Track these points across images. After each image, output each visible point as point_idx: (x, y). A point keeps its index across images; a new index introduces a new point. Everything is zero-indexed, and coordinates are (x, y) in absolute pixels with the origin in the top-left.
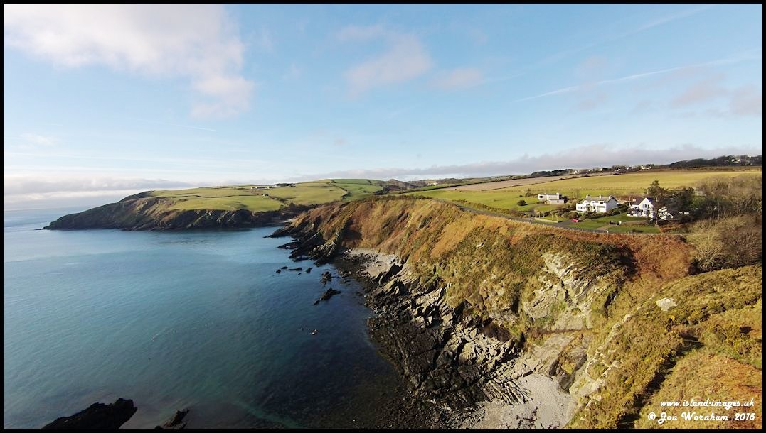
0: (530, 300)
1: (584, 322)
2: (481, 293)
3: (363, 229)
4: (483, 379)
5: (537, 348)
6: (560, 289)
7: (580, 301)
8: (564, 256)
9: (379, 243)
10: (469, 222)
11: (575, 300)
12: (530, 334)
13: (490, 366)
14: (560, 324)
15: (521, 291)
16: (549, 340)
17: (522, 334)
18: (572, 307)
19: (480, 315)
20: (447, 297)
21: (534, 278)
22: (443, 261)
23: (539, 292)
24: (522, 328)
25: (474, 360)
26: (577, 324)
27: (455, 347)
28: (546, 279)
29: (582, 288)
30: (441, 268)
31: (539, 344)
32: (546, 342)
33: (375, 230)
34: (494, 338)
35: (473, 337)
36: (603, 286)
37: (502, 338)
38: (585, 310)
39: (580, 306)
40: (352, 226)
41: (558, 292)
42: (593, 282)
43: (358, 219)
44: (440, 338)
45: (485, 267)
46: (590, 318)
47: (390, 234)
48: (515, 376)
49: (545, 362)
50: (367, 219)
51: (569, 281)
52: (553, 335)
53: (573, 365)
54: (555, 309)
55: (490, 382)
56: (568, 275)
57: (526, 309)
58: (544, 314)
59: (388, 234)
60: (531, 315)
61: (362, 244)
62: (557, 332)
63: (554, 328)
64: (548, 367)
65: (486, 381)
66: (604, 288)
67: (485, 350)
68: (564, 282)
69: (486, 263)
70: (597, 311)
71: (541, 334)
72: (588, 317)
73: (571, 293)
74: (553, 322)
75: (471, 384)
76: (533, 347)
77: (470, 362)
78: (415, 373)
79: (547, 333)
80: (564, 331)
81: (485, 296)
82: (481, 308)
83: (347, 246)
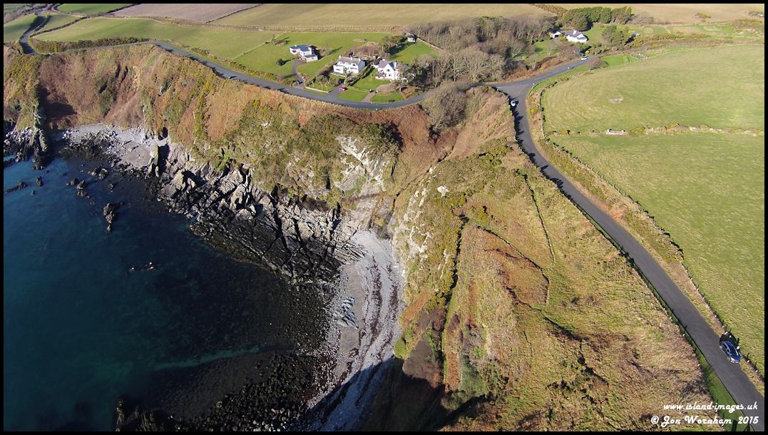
0: (340, 179)
1: (381, 188)
2: (291, 175)
3: (69, 97)
4: (329, 249)
5: (353, 212)
6: (361, 168)
7: (375, 174)
8: (356, 140)
9: (106, 114)
10: (238, 94)
11: (372, 174)
12: (344, 203)
13: (328, 236)
14: (364, 191)
15: (329, 172)
16: (360, 205)
17: (338, 203)
18: (370, 180)
19: (296, 194)
20: (256, 182)
21: (337, 160)
22: (230, 143)
23: (346, 173)
24: (337, 199)
25: (313, 236)
26: (376, 190)
27: (293, 229)
28: (348, 161)
29: (375, 165)
30: (231, 150)
31: (354, 209)
32: (357, 207)
33: (89, 96)
34: (315, 210)
35: (299, 214)
36: (388, 162)
37: (322, 209)
38: (380, 181)
39: (376, 178)
40: (50, 97)
41: (359, 171)
42: (382, 159)
43: (53, 85)
44: (274, 225)
45: (281, 148)
46: (384, 186)
47: (115, 99)
48: (347, 238)
49: (363, 222)
50: (67, 82)
51: (366, 162)
52: (361, 200)
53: (382, 220)
54: (360, 182)
55: (336, 249)
56: (364, 158)
57: (337, 186)
58: (352, 187)
59: (112, 100)
60: (342, 189)
61: (80, 119)
62: (363, 197)
63: (360, 195)
64: (366, 225)
65: (333, 250)
66: (389, 162)
67: (316, 224)
68: (364, 164)
69: (281, 143)
70: (388, 180)
71: (353, 200)
72: (382, 184)
73: (369, 170)
74: (359, 191)
75: (325, 257)
76: (349, 212)
77: (312, 239)
78: (281, 266)
79: (356, 199)
80: (368, 196)
81: (296, 179)
82: (296, 189)
83: (60, 128)
